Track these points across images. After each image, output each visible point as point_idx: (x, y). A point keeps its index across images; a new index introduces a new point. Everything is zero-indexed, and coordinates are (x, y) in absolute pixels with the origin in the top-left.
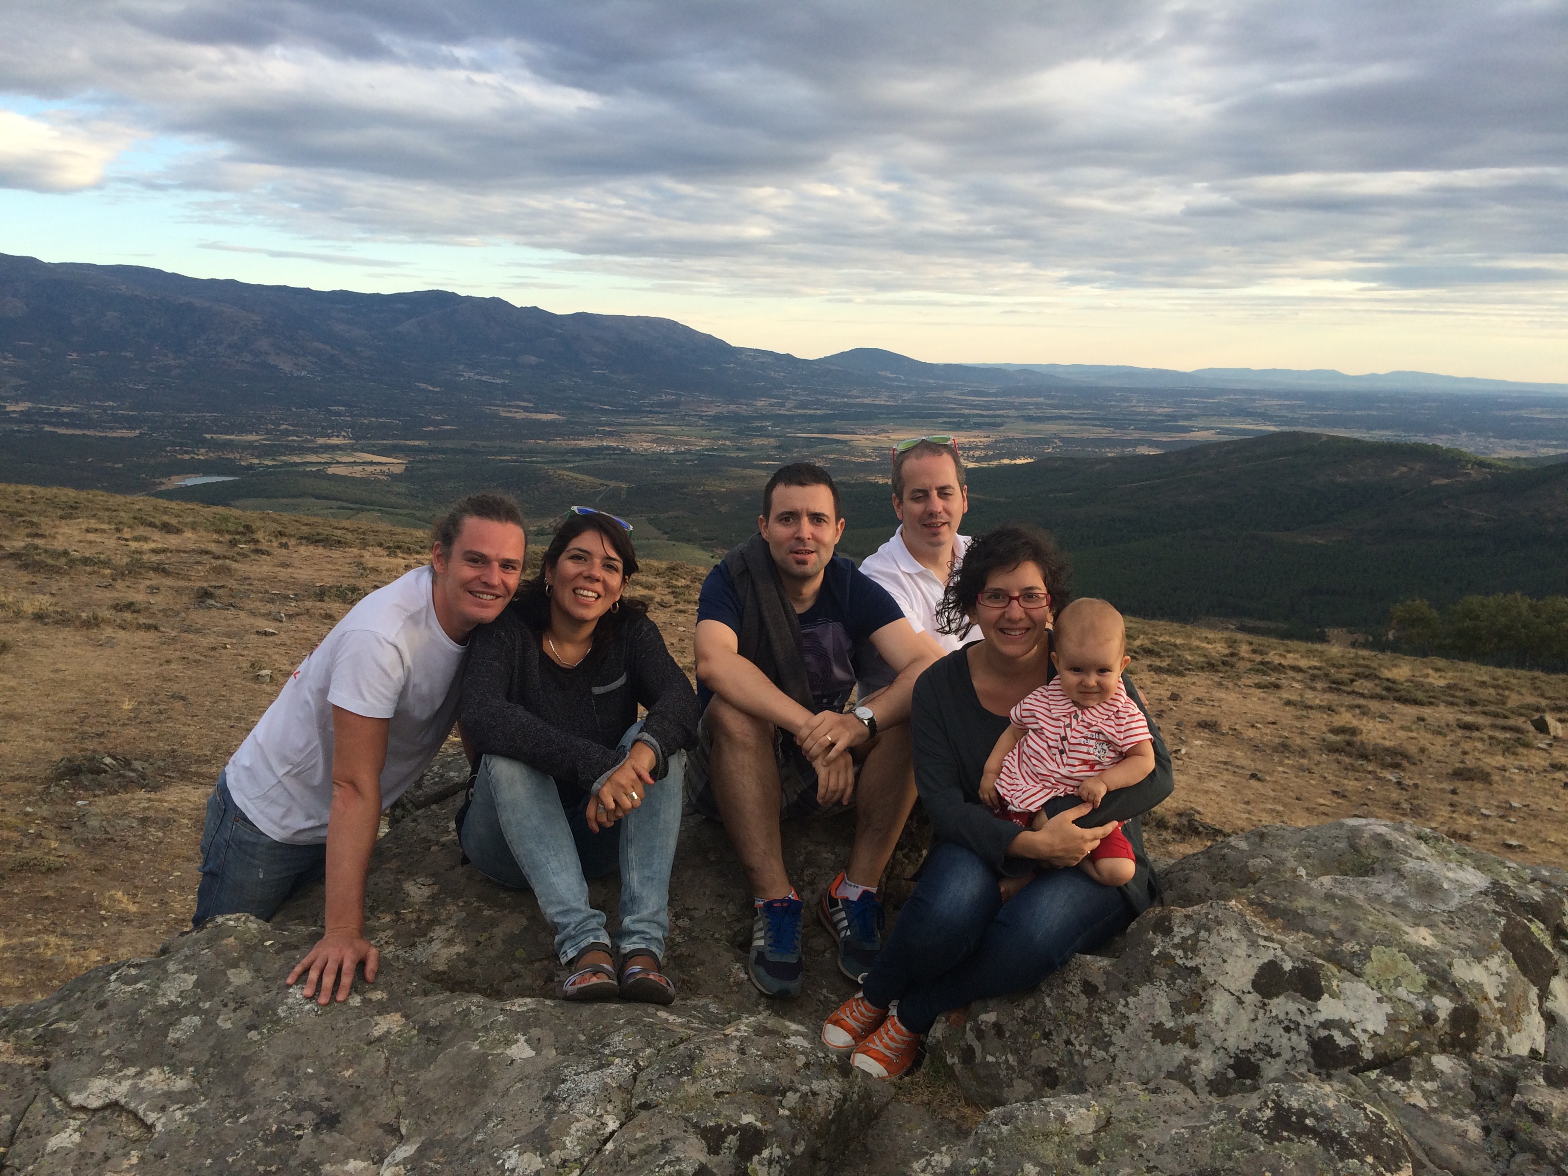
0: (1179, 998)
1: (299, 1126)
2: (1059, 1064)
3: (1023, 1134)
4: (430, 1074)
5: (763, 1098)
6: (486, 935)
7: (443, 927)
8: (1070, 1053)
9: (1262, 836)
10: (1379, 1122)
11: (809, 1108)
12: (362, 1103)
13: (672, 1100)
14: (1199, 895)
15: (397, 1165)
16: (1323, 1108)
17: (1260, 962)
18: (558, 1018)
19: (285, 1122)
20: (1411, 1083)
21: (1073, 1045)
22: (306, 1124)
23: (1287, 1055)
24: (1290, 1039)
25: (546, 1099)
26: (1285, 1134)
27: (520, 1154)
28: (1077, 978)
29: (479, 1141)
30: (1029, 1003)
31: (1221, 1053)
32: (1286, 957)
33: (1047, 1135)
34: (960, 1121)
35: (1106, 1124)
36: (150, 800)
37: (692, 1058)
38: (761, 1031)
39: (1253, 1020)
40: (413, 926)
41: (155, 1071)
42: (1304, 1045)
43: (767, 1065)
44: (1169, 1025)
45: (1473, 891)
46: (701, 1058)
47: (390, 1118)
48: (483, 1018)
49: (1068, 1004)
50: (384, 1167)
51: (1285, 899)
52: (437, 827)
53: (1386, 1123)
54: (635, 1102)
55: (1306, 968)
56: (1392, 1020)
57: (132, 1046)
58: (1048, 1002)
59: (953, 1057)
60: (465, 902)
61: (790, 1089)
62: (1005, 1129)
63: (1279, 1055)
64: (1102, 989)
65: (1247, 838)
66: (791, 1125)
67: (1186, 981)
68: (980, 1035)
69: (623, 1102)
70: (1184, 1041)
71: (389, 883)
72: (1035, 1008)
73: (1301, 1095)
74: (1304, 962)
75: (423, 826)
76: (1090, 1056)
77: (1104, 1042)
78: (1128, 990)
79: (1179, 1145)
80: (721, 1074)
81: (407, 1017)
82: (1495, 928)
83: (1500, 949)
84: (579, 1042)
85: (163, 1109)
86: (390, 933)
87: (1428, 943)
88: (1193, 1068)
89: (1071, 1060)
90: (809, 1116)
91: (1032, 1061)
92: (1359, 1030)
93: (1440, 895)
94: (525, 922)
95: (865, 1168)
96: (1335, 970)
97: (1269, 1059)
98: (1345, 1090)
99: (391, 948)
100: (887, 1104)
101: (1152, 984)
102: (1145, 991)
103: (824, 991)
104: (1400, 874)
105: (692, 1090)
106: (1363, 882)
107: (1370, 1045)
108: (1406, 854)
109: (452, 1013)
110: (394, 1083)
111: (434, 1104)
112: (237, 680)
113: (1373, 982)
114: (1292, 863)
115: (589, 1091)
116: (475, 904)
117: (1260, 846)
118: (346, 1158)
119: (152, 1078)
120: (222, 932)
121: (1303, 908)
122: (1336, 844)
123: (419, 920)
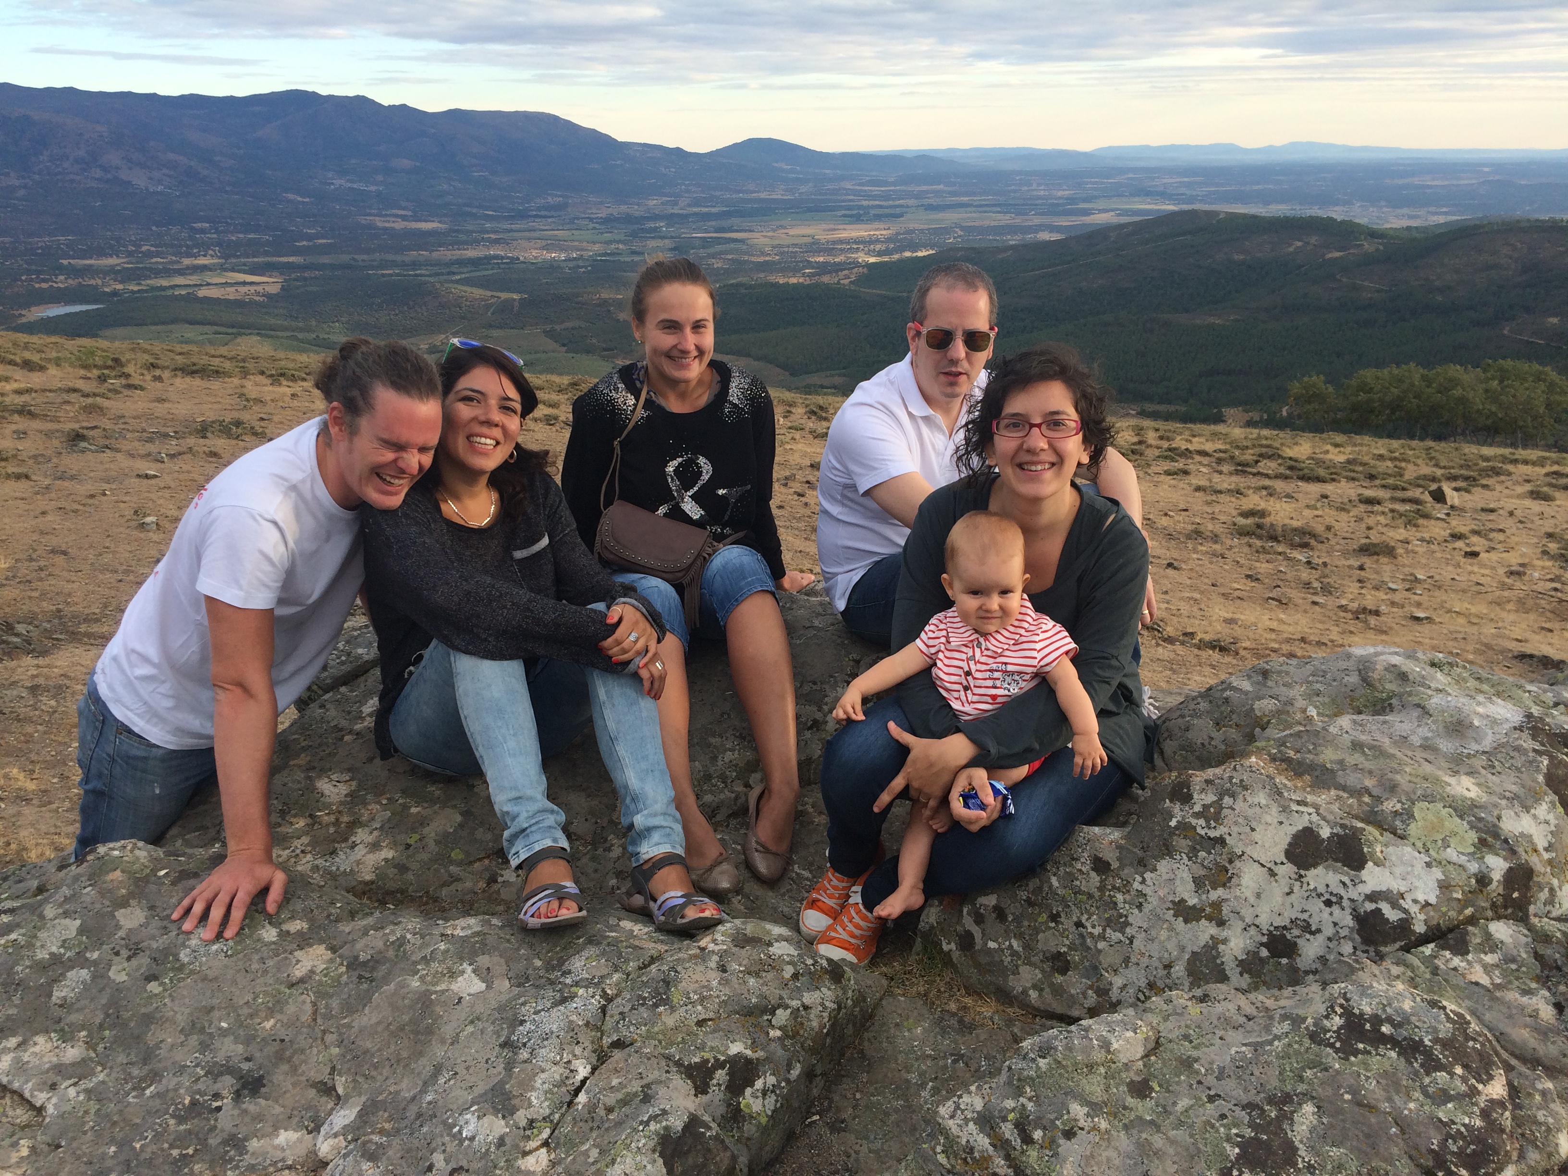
0: (1203, 872)
1: (217, 1096)
2: (1070, 948)
3: (1064, 1067)
4: (365, 1019)
5: (751, 1020)
6: (416, 837)
7: (367, 830)
8: (1082, 936)
9: (1265, 673)
10: (1461, 1023)
11: (802, 1024)
12: (289, 1059)
13: (649, 1036)
14: (1203, 744)
15: (336, 1135)
16: (1399, 1011)
17: (1294, 830)
18: (508, 941)
19: (199, 1092)
20: (1470, 957)
21: (1084, 927)
22: (225, 1093)
23: (1329, 931)
24: (1331, 914)
25: (503, 1045)
26: (1361, 1046)
27: (479, 1118)
28: (1085, 854)
29: (430, 1103)
30: (1034, 883)
31: (1253, 931)
32: (1322, 823)
33: (1091, 1067)
35: (1156, 1046)
36: (38, 666)
37: (667, 983)
38: (742, 941)
39: (1288, 894)
40: (332, 830)
41: (40, 1039)
42: (1348, 921)
43: (752, 981)
44: (1192, 901)
45: (1507, 726)
46: (677, 981)
47: (323, 1075)
48: (420, 948)
49: (1078, 883)
50: (321, 1138)
51: (1310, 752)
52: (349, 713)
53: (1469, 1023)
54: (606, 1041)
55: (1346, 834)
56: (1444, 886)
57: (10, 1012)
58: (1054, 881)
59: (949, 943)
60: (388, 799)
61: (779, 1006)
62: (1042, 1063)
63: (1319, 931)
64: (1115, 865)
65: (1249, 677)
66: (784, 1047)
67: (1210, 853)
68: (979, 919)
69: (593, 1042)
70: (1210, 918)
71: (299, 782)
72: (1040, 888)
73: (1371, 996)
74: (1343, 826)
75: (332, 712)
76: (1104, 939)
77: (1120, 923)
78: (1145, 866)
79: (1241, 1067)
80: (702, 1000)
81: (333, 949)
82: (1538, 770)
83: (1545, 794)
84: (535, 969)
85: (53, 1087)
86: (305, 840)
87: (1472, 795)
88: (1221, 947)
89: (1083, 943)
90: (801, 1032)
91: (1040, 946)
92: (1409, 901)
93: (1470, 733)
94: (459, 818)
95: (865, 1077)
96: (1376, 833)
97: (1308, 936)
98: (1404, 974)
99: (309, 857)
100: (881, 999)
101: (1172, 857)
102: (1164, 866)
104: (1425, 711)
105: (670, 1021)
106: (1385, 722)
107: (1422, 917)
108: (1423, 685)
109: (385, 944)
110: (324, 1032)
111: (373, 1055)
112: (122, 529)
113: (1419, 844)
114: (1300, 703)
115: (552, 1033)
116: (400, 801)
117: (1264, 685)
118: (276, 1128)
119: (37, 1049)
120: (106, 865)
121: (1331, 762)
122: (1347, 678)
123: (337, 823)
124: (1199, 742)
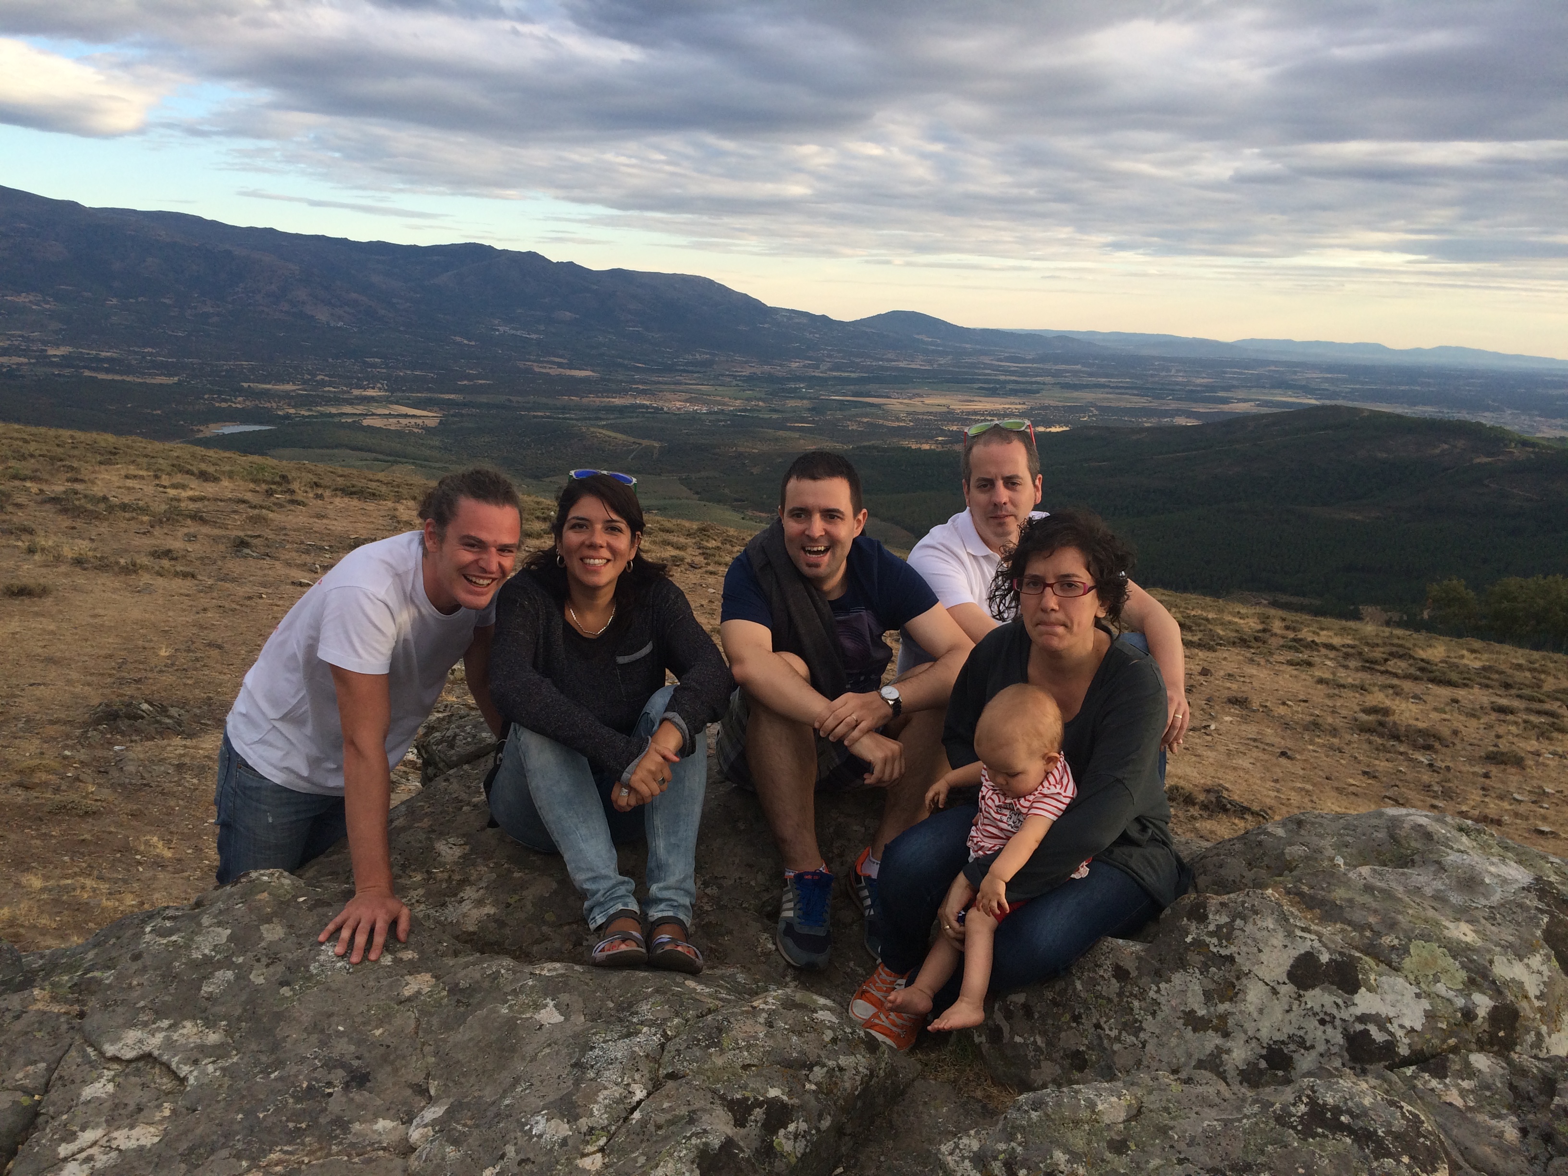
0: (1212, 986)
1: (329, 1084)
2: (1088, 1047)
3: (1053, 1120)
4: (459, 1036)
5: (791, 1071)
6: (517, 897)
7: (474, 888)
8: (1100, 1037)
9: (1300, 823)
10: (1416, 1122)
11: (836, 1084)
12: (392, 1063)
13: (700, 1072)
14: (1234, 881)
15: (426, 1126)
16: (1359, 1105)
17: (1296, 953)
18: (587, 984)
19: (316, 1080)
20: (1447, 1081)
21: (1104, 1030)
22: (336, 1082)
23: (1321, 1048)
24: (1324, 1032)
25: (574, 1065)
26: (1320, 1130)
27: (548, 1120)
28: (1108, 962)
29: (507, 1106)
30: (1060, 985)
31: (1254, 1043)
32: (1323, 949)
33: (1077, 1123)
34: (985, 1101)
35: (1137, 1113)
36: (185, 747)
37: (720, 1030)
38: (789, 1004)
39: (1288, 1011)
40: (444, 885)
41: (188, 1024)
42: (1339, 1039)
43: (794, 1039)
44: (1201, 1012)
45: (1516, 886)
46: (728, 1030)
47: (420, 1078)
48: (512, 982)
49: (1099, 988)
50: (412, 1128)
51: (1323, 889)
52: (469, 787)
53: (1423, 1122)
54: (662, 1072)
55: (1343, 961)
56: (1430, 1016)
57: (166, 998)
58: (1079, 985)
59: (980, 1036)
60: (496, 863)
61: (817, 1064)
62: (1034, 1115)
63: (1313, 1047)
64: (1134, 974)
65: (1285, 825)
66: (817, 1099)
67: (1220, 969)
68: (1009, 1015)
69: (650, 1072)
70: (1216, 1029)
71: (420, 842)
72: (1066, 990)
73: (1336, 1091)
74: (1341, 954)
75: (455, 786)
76: (1120, 1041)
77: (1136, 1029)
78: (1161, 977)
79: (1210, 1137)
80: (748, 1047)
81: (437, 977)
82: (1538, 926)
83: (1542, 947)
84: (607, 1009)
85: (196, 1062)
86: (421, 891)
87: (1468, 939)
88: (1225, 1057)
89: (1101, 1044)
90: (835, 1091)
91: (1061, 1043)
92: (1395, 1025)
93: (1482, 889)
94: (554, 885)
95: (891, 1144)
96: (1372, 963)
97: (1303, 1051)
98: (1380, 1086)
99: (422, 907)
100: (913, 1081)
101: (1185, 971)
102: (1178, 978)
103: (852, 964)
104: (1441, 867)
105: (719, 1061)
106: (1403, 874)
107: (1407, 1041)
108: (1447, 846)
109: (482, 975)
110: (423, 1044)
111: (462, 1066)
113: (1411, 977)
114: (1330, 852)
115: (617, 1059)
116: (506, 866)
117: (1298, 833)
118: (376, 1117)
119: (185, 1031)
120: (256, 887)
121: (1341, 899)
122: (1375, 834)
123: (449, 879)
124: (1230, 879)
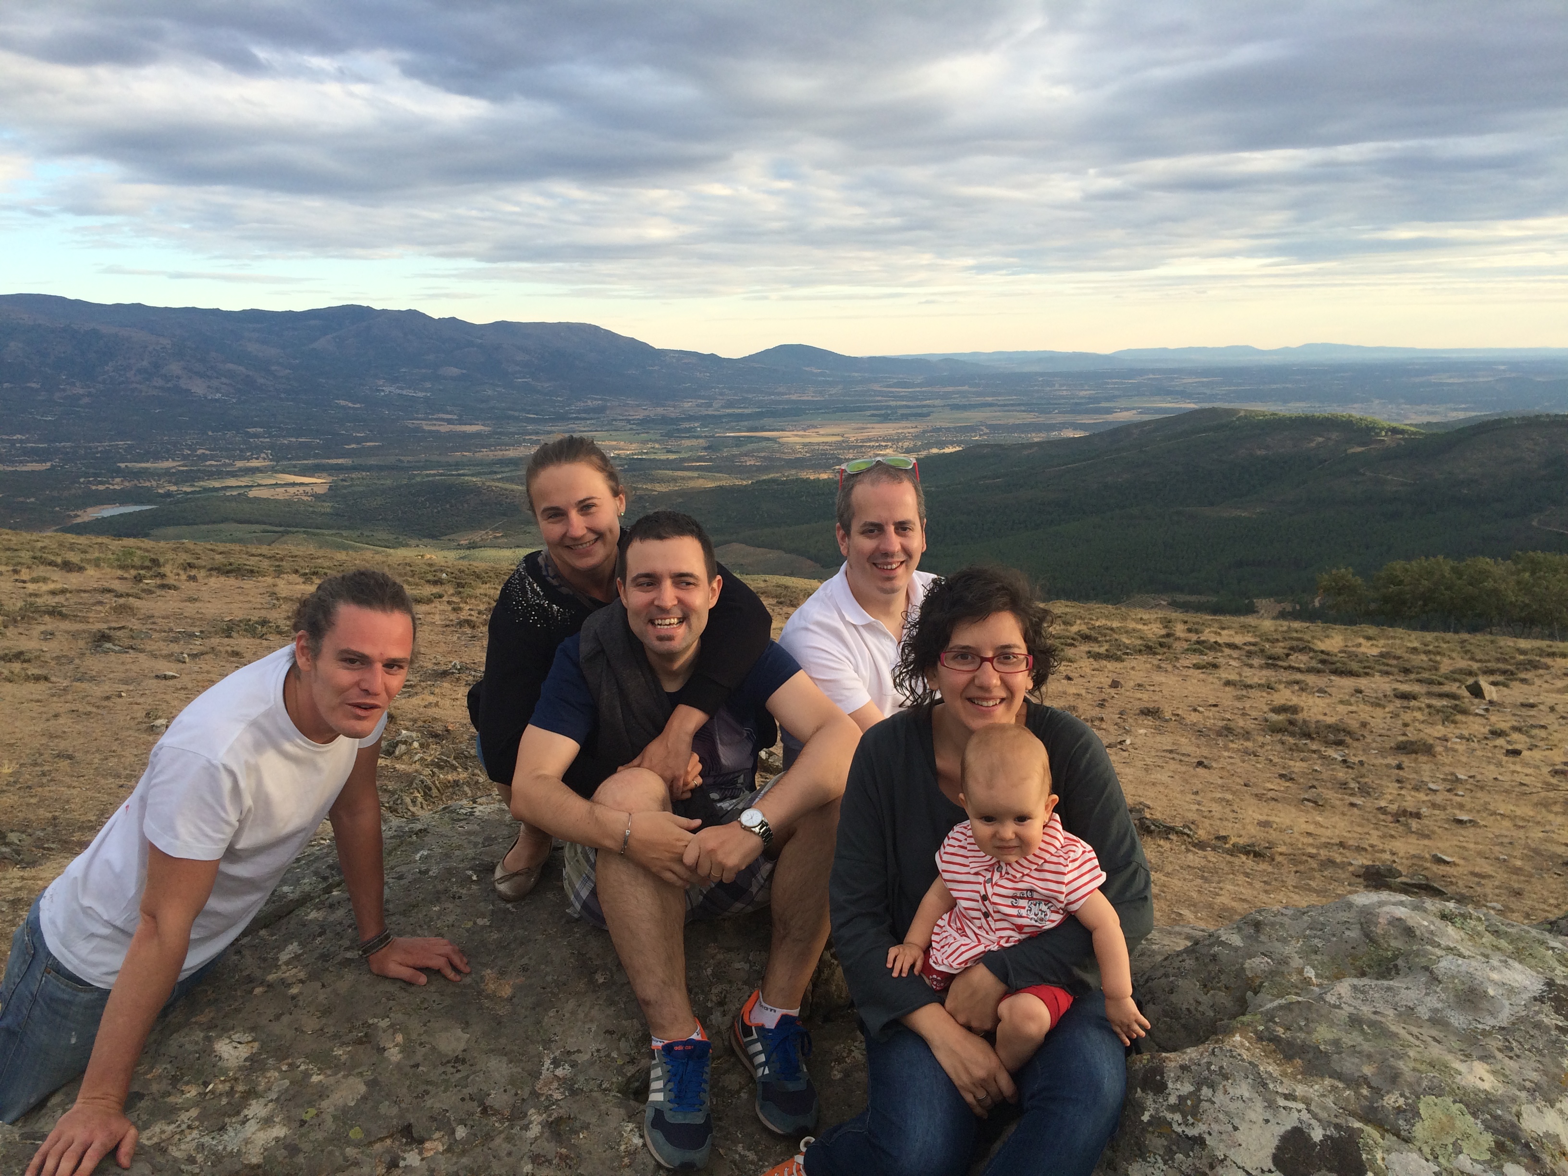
6: (312, 1112)
7: (262, 1101)
9: (1258, 926)
14: (1188, 1009)
17: (1281, 1130)
32: (1314, 1122)
36: (23, 878)
40: (224, 1101)
45: (1526, 996)
51: (1301, 1029)
55: (1341, 1137)
60: (290, 1065)
65: (1240, 929)
67: (1188, 1156)
74: (1337, 1127)
78: (1115, 1169)
86: (194, 1112)
87: (1486, 1086)
93: (1485, 1004)
94: (363, 1089)
96: (1376, 1135)
99: (195, 1134)
101: (1145, 1160)
102: (1137, 1169)
103: (740, 1147)
104: (1433, 977)
106: (1389, 989)
112: (130, 732)
113: (1426, 1150)
114: (1296, 962)
116: (303, 1067)
117: (1256, 940)
121: (1325, 1042)
122: (1347, 933)
123: (231, 1092)
124: (1184, 1007)
